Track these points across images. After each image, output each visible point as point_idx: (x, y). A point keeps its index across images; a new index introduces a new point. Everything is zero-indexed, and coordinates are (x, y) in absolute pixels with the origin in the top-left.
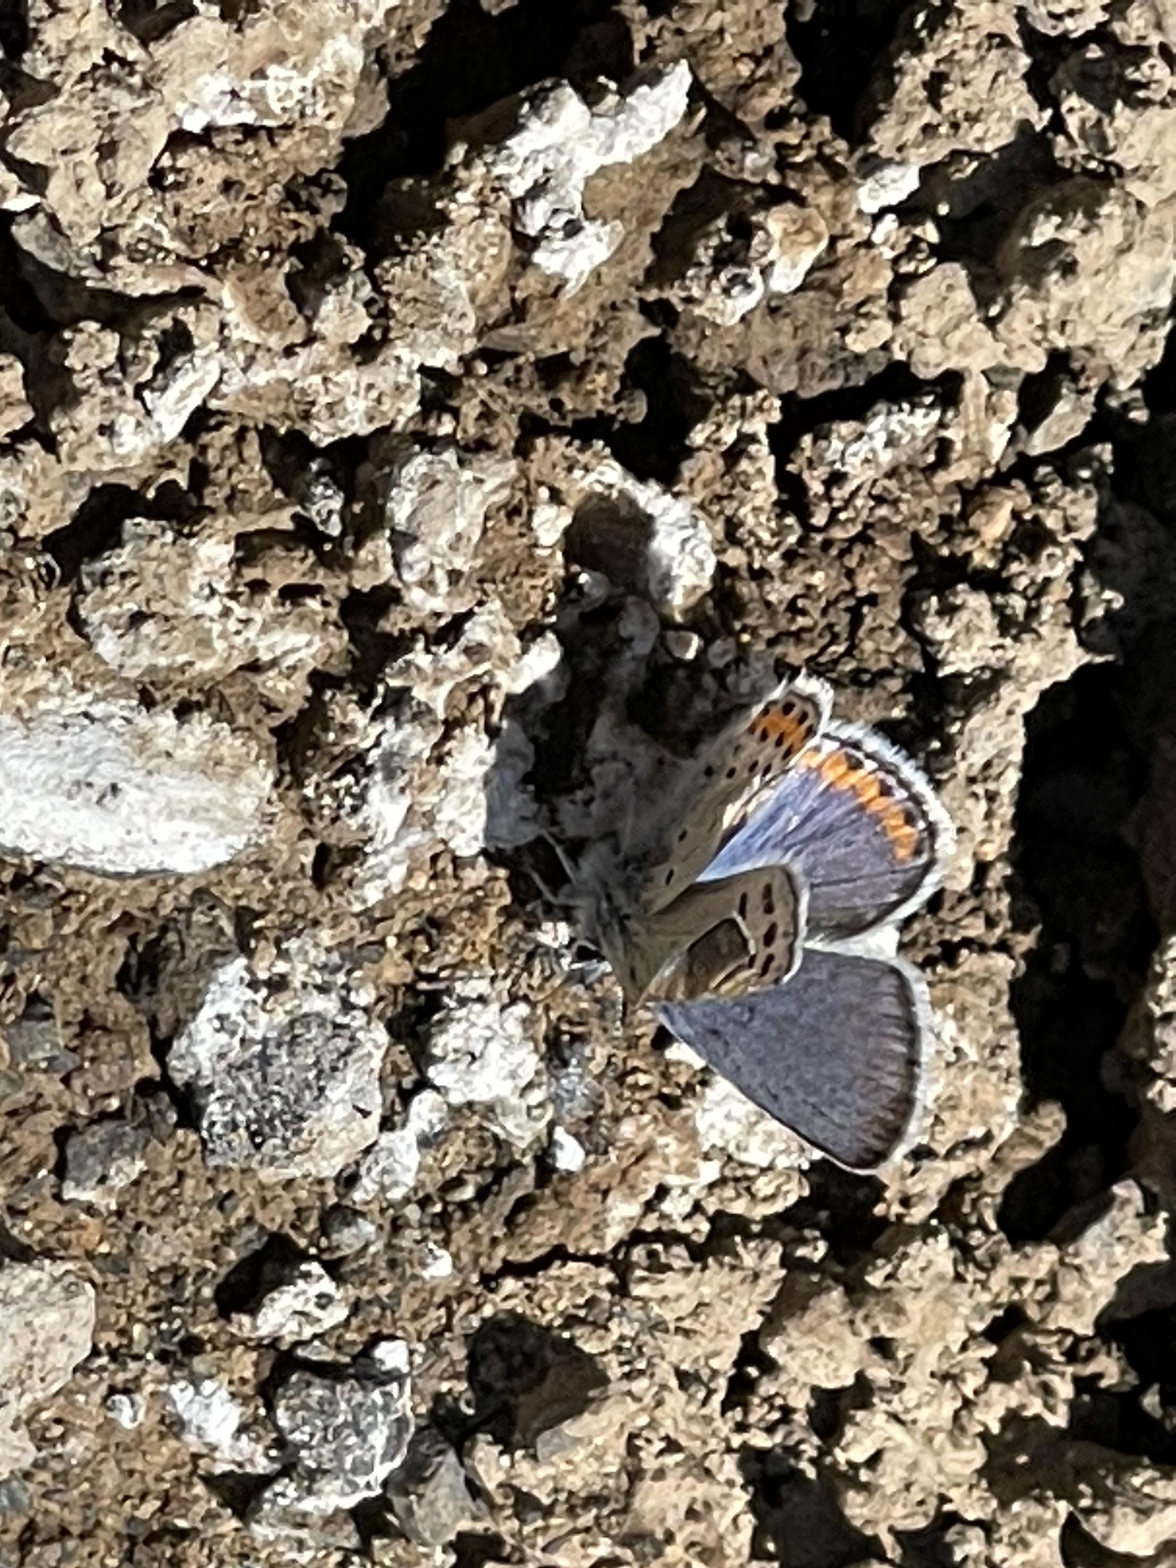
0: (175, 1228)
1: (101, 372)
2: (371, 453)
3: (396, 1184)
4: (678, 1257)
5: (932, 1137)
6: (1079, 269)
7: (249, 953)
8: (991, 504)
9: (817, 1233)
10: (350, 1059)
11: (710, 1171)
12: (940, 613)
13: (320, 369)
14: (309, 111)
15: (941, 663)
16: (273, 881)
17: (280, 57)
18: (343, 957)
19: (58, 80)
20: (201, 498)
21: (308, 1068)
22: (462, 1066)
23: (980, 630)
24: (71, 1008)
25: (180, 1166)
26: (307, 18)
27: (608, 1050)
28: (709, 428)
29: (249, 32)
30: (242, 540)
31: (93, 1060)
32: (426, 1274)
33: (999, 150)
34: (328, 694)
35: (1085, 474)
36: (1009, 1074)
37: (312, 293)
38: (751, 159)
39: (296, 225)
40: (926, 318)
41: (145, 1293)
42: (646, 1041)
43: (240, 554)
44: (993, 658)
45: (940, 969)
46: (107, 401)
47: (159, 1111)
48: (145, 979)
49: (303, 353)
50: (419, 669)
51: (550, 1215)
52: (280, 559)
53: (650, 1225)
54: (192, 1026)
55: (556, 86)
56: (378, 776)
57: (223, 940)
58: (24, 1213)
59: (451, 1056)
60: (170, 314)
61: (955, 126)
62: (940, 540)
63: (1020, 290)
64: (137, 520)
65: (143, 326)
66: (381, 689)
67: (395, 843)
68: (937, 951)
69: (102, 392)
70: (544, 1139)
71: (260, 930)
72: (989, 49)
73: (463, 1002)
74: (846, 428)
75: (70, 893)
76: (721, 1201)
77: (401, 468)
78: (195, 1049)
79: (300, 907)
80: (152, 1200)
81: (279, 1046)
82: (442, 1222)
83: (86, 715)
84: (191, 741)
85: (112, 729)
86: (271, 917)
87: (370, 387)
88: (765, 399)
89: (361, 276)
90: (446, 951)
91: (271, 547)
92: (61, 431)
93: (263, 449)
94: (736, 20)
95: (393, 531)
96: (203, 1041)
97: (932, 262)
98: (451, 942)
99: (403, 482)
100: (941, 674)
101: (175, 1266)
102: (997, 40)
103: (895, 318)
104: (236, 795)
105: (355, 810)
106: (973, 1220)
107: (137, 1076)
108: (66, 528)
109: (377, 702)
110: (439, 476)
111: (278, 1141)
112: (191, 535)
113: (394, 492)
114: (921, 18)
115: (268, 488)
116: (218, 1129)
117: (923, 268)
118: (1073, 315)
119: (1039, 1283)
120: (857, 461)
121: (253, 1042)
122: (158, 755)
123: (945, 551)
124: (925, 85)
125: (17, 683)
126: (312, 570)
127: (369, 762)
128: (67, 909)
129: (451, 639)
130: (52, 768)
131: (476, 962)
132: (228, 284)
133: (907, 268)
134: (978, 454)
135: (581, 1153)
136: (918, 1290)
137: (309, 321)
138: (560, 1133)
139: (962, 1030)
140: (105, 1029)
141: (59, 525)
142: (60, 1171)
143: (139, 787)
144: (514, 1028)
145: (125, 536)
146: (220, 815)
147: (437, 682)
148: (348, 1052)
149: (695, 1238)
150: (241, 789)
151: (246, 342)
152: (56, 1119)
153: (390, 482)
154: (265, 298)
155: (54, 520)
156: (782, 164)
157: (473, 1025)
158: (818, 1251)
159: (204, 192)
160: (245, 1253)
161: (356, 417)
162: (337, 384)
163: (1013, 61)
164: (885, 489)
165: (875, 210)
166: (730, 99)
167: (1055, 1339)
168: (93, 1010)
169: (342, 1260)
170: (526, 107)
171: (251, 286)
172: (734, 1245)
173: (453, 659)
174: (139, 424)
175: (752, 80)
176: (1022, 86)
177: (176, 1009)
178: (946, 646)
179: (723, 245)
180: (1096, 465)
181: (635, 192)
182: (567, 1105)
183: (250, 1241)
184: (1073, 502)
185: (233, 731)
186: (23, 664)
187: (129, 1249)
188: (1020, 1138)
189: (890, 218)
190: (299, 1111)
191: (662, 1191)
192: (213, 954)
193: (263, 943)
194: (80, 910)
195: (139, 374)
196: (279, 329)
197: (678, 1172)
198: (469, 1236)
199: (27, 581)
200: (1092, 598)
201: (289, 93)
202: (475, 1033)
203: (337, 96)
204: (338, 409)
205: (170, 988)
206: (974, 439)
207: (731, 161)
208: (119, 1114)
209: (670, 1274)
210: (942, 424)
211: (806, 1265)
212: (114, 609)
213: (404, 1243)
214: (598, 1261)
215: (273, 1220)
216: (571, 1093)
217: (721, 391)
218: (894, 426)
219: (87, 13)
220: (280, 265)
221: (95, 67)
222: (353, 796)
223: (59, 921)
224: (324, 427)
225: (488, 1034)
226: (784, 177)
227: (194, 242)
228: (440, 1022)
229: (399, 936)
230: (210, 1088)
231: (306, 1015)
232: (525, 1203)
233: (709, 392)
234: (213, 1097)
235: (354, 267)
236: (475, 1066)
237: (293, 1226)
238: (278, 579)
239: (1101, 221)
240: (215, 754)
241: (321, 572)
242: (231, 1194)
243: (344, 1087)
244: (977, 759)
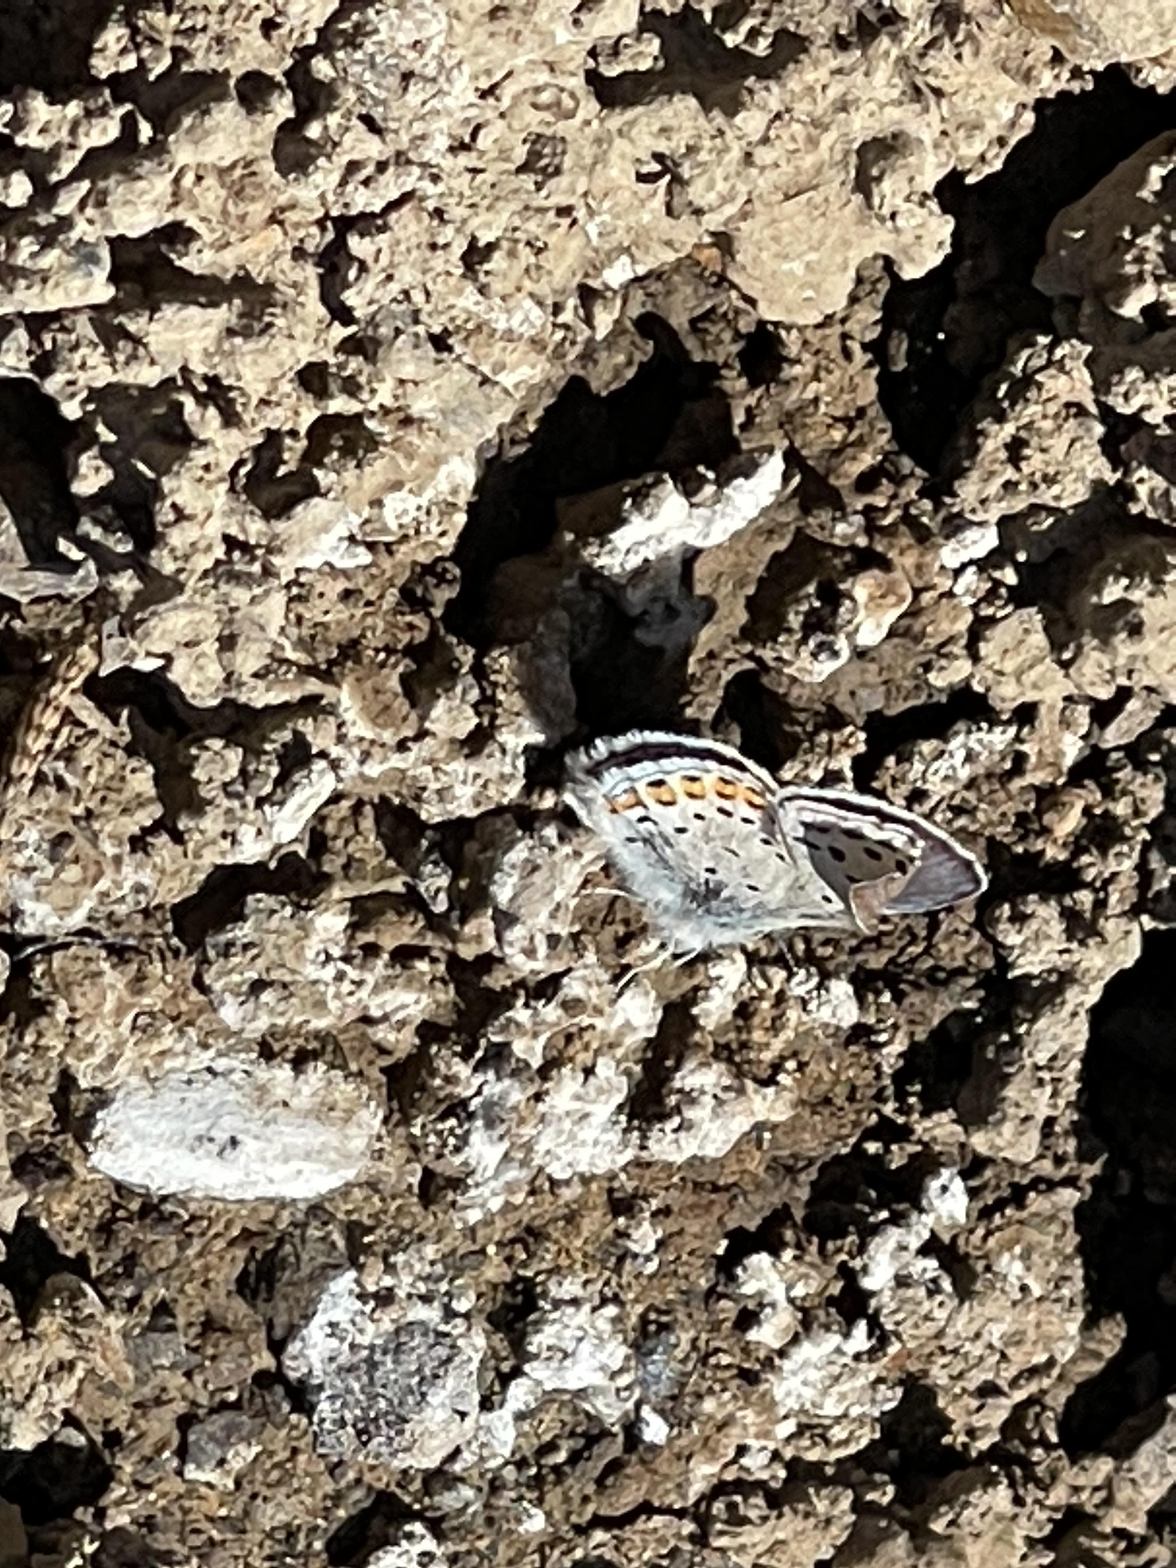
0: (288, 1496)
1: (225, 785)
2: (477, 833)
3: (494, 1456)
4: (756, 1506)
5: (997, 1374)
6: (1145, 629)
7: (360, 1268)
8: (1064, 804)
9: (886, 1478)
10: (450, 1367)
11: (789, 1427)
12: (1012, 920)
13: (430, 761)
14: (423, 528)
15: (1011, 966)
16: (383, 1200)
17: (397, 486)
18: (446, 1268)
19: (182, 577)
20: (319, 865)
21: (411, 1375)
22: (554, 1364)
23: (1048, 937)
24: (194, 1311)
25: (294, 1444)
26: (423, 449)
27: (692, 1333)
28: (797, 766)
29: (367, 469)
30: (357, 904)
31: (213, 1358)
32: (521, 1529)
33: (1075, 507)
34: (434, 1049)
35: (1155, 757)
36: (1072, 1303)
37: (424, 693)
38: (841, 528)
39: (411, 627)
40: (1002, 660)
41: (261, 1546)
42: (728, 1324)
43: (356, 918)
44: (1060, 961)
45: (1008, 1212)
46: (229, 811)
47: (274, 1403)
48: (263, 1285)
49: (414, 747)
50: (518, 1025)
51: (639, 1479)
52: (392, 923)
53: (730, 1475)
54: (305, 1332)
55: (659, 481)
56: (479, 1123)
57: (336, 1254)
58: (149, 1487)
59: (545, 1354)
60: (290, 725)
61: (1034, 486)
62: (1015, 838)
63: (1090, 642)
64: (259, 895)
65: (265, 739)
66: (483, 1042)
67: (495, 1177)
68: (1006, 1193)
69: (226, 803)
70: (632, 1416)
71: (370, 1245)
72: (1066, 419)
73: (557, 1304)
74: (927, 747)
75: (193, 1218)
76: (797, 1448)
77: (505, 853)
78: (307, 1352)
79: (406, 1223)
80: (267, 1473)
81: (385, 1352)
82: (537, 1482)
83: (209, 1070)
84: (306, 1090)
85: (232, 1083)
86: (380, 1231)
87: (477, 776)
88: (851, 735)
89: (470, 679)
90: (543, 1259)
91: (383, 913)
92: (189, 830)
93: (378, 821)
94: (831, 387)
95: (496, 909)
96: (315, 1346)
97: (1009, 609)
98: (547, 1250)
99: (506, 868)
100: (1010, 976)
101: (288, 1525)
102: (1073, 410)
103: (975, 657)
104: (346, 1137)
105: (457, 1150)
106: (1035, 1436)
107: (254, 1369)
108: (194, 897)
109: (479, 1054)
110: (539, 861)
111: (382, 1439)
112: (308, 908)
113: (497, 876)
114: (1004, 387)
115: (382, 857)
116: (327, 1425)
117: (1000, 614)
118: (1139, 665)
119: (1096, 1489)
120: (937, 779)
121: (360, 1347)
122: (276, 1104)
123: (1020, 849)
124: (1007, 446)
125: (144, 1048)
126: (420, 934)
127: (472, 1108)
128: (190, 1236)
129: (550, 992)
130: (176, 1125)
131: (570, 1267)
132: (345, 687)
133: (986, 611)
134: (1051, 764)
135: (666, 1429)
136: (977, 1536)
137: (423, 718)
138: (646, 1411)
139: (1028, 1269)
140: (226, 1331)
141: (187, 894)
142: (182, 1453)
143: (256, 1137)
144: (604, 1326)
145: (247, 911)
146: (333, 1156)
147: (535, 1035)
148: (449, 1360)
149: (774, 1484)
150: (352, 1130)
151: (361, 739)
152: (180, 1407)
153: (494, 867)
154: (381, 697)
155: (180, 892)
156: (871, 529)
157: (567, 1326)
158: (885, 1495)
159: (324, 604)
160: (353, 1512)
161: (463, 801)
162: (446, 773)
163: (1089, 430)
164: (964, 800)
165: (957, 565)
166: (824, 463)
167: (1108, 1544)
168: (214, 1311)
169: (442, 1518)
170: (629, 502)
171: (368, 684)
172: (808, 1495)
173: (551, 1012)
174: (259, 832)
175: (845, 445)
176: (1097, 449)
177: (291, 1314)
178: (1017, 952)
179: (812, 611)
180: (1165, 748)
181: (731, 557)
182: (654, 1388)
183: (359, 1501)
184: (1143, 785)
185: (346, 1077)
186: (150, 1030)
187: (246, 1513)
188: (1084, 1353)
189: (972, 569)
190: (403, 1412)
191: (742, 1450)
192: (325, 1267)
193: (372, 1259)
194: (203, 1234)
195: (261, 788)
196: (393, 725)
197: (757, 1436)
198: (560, 1497)
199: (156, 956)
200: (1159, 872)
201: (405, 512)
202: (568, 1333)
203: (451, 514)
204: (447, 795)
205: (285, 1297)
206: (1048, 751)
207: (822, 527)
208: (237, 1406)
209: (748, 1528)
210: (1018, 739)
211: (874, 1509)
212: (236, 978)
213: (502, 1503)
214: (681, 1514)
215: (379, 1479)
216: (657, 1378)
217: (809, 728)
218: (973, 744)
219: (209, 515)
220: (395, 666)
221: (218, 562)
222: (456, 1136)
223: (181, 1247)
224: (434, 810)
225: (580, 1334)
226: (871, 539)
227: (315, 650)
228: (536, 1323)
229: (500, 1244)
230: (321, 1387)
231: (411, 1324)
232: (614, 1467)
233: (798, 729)
234: (323, 1396)
235: (464, 670)
236: (568, 1363)
237: (399, 1485)
238: (389, 943)
239: (1166, 588)
240: (330, 1099)
241: (430, 935)
242: (340, 1463)
243: (443, 1394)
244: (1042, 1058)
